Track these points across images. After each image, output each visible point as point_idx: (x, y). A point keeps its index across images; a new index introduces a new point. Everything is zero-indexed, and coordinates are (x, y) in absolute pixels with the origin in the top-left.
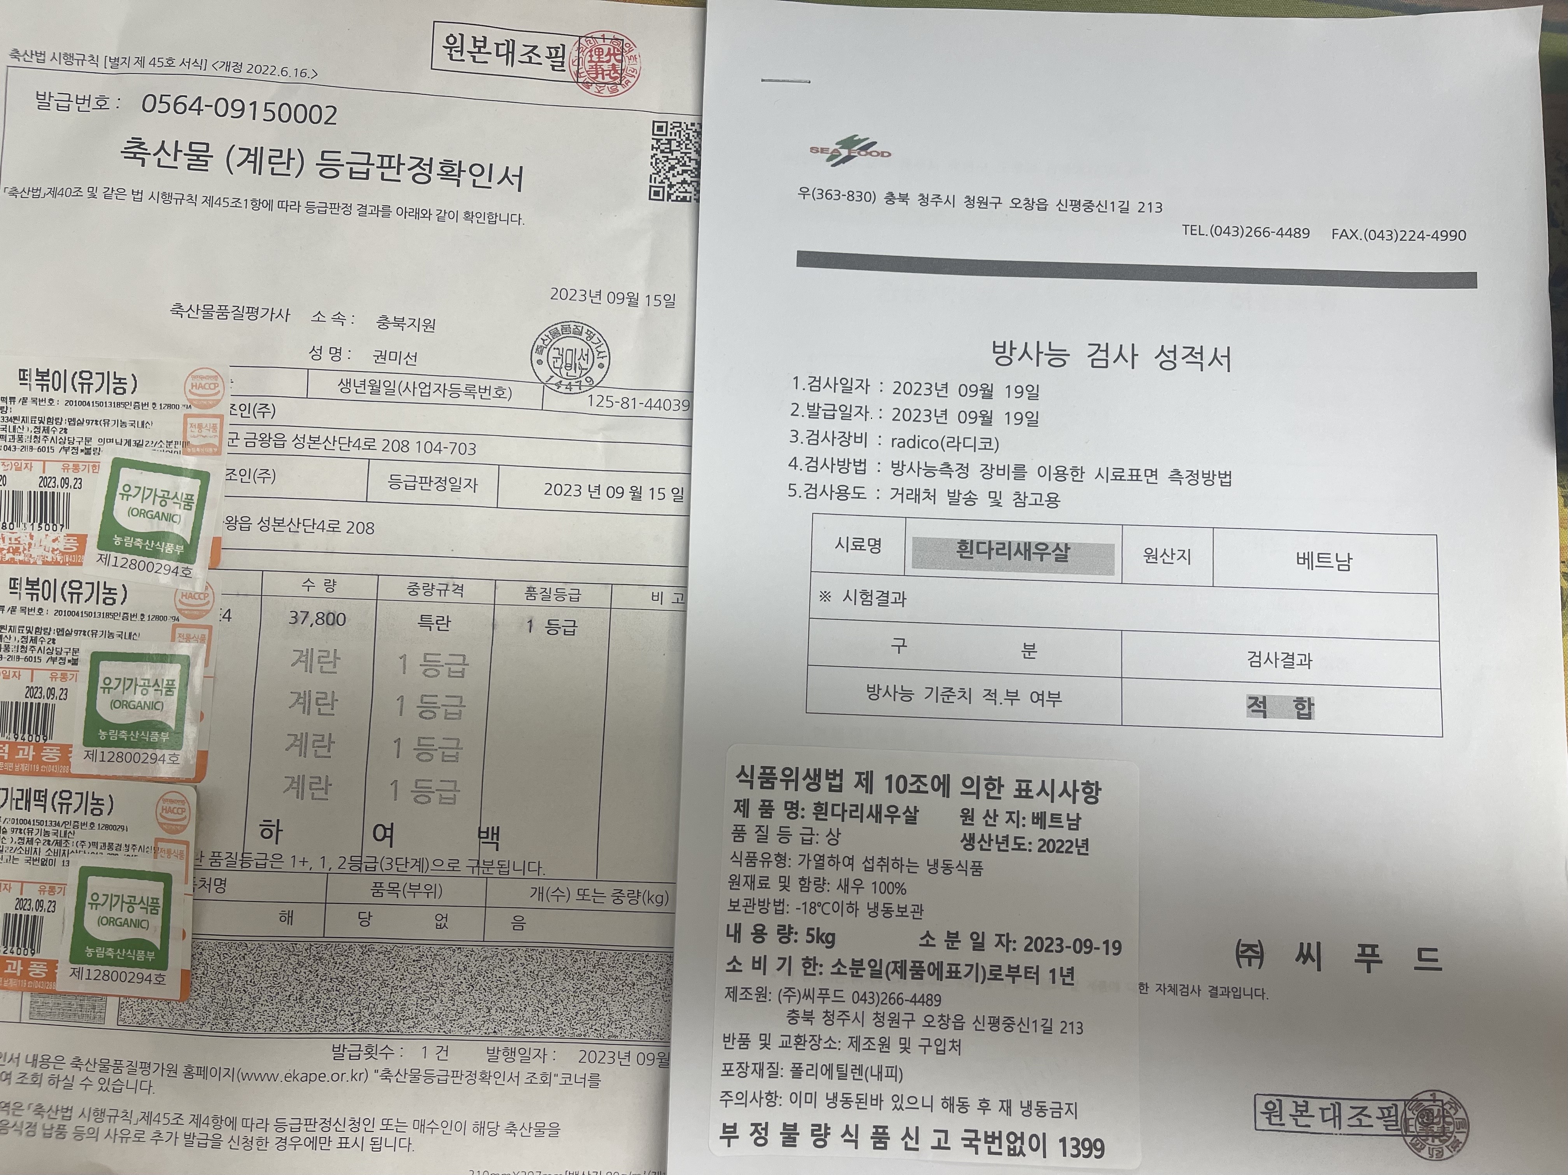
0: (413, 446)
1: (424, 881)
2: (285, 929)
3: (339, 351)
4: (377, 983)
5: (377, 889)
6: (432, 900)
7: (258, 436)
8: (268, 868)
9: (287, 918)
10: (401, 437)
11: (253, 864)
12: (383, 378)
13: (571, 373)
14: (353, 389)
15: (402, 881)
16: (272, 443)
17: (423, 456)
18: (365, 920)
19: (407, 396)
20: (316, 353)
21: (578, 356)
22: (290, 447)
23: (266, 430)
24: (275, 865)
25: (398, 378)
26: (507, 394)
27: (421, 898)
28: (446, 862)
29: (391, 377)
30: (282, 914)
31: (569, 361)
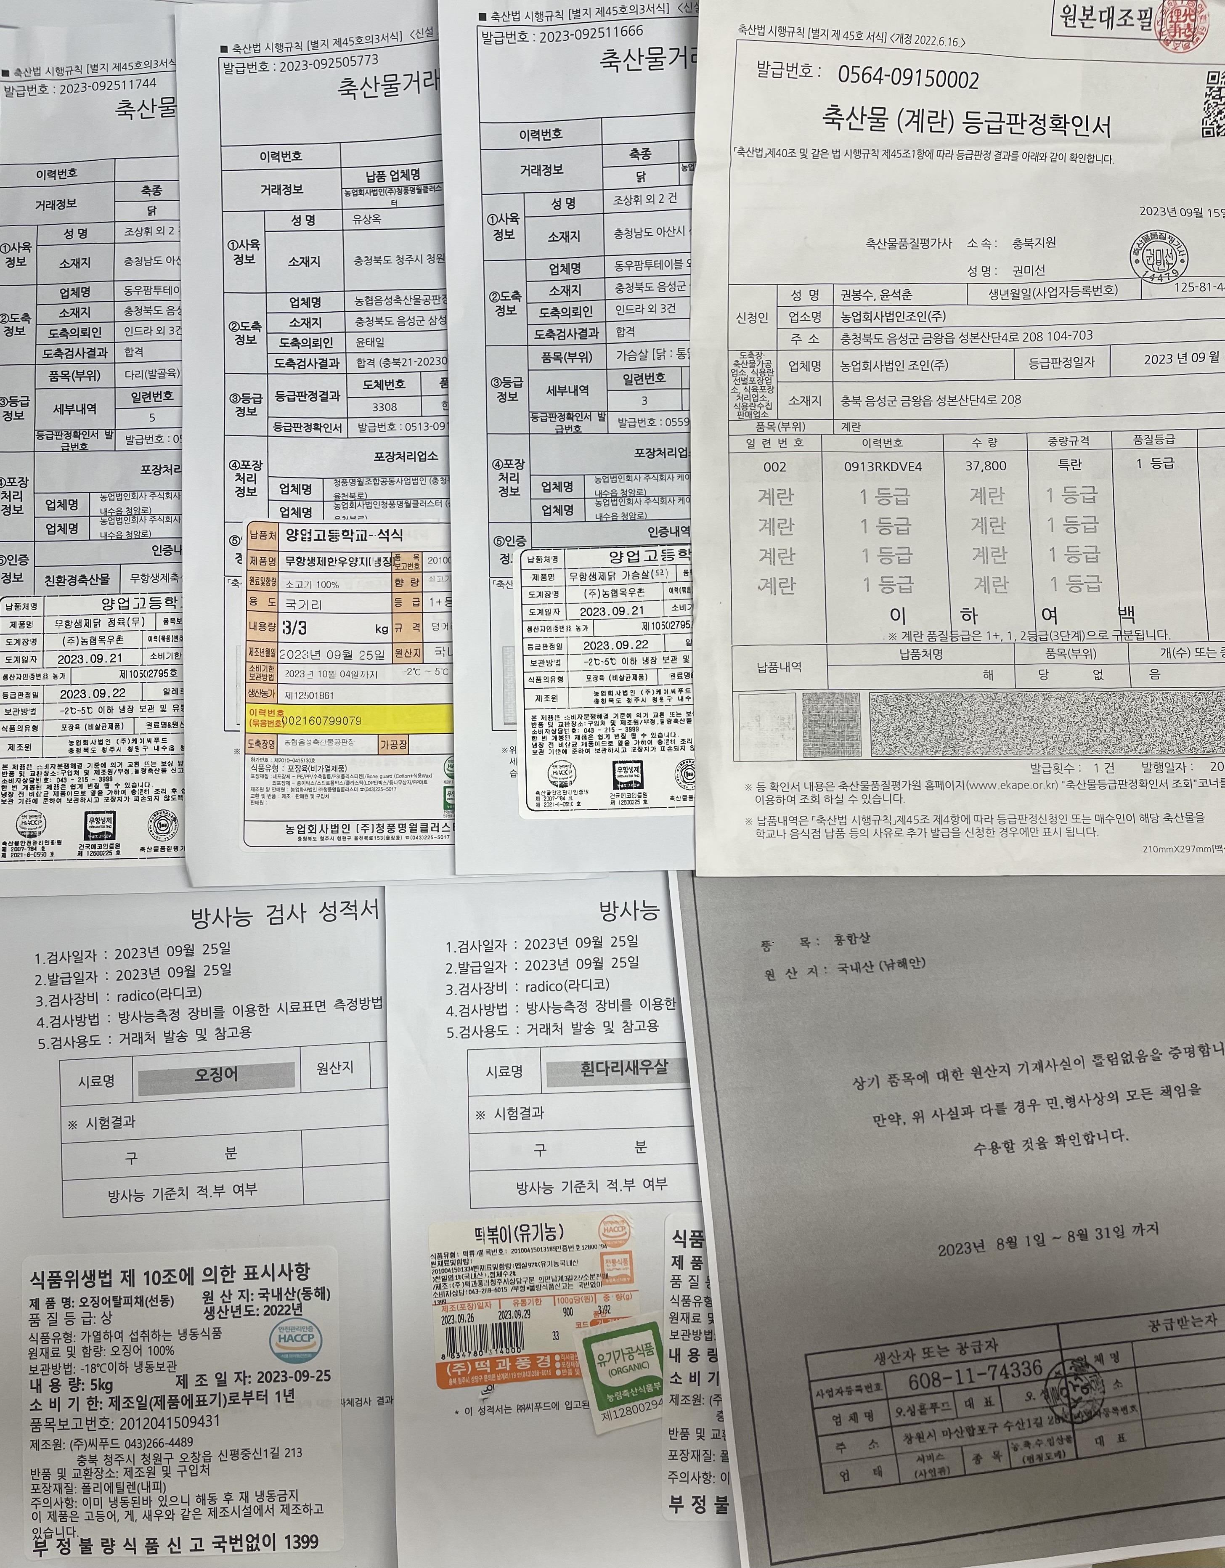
0: (1046, 336)
1: (1082, 647)
2: (987, 684)
3: (988, 269)
4: (1057, 720)
5: (1050, 653)
6: (1089, 661)
7: (933, 336)
8: (971, 641)
9: (990, 675)
10: (1036, 330)
11: (960, 638)
12: (1021, 287)
13: (1162, 267)
14: (999, 297)
15: (1067, 647)
16: (944, 340)
17: (1054, 343)
18: (1044, 676)
19: (1040, 299)
20: (973, 271)
21: (1165, 255)
22: (957, 341)
23: (939, 331)
24: (976, 638)
25: (1032, 286)
26: (1114, 291)
27: (1082, 659)
28: (1097, 633)
29: (1027, 286)
30: (985, 672)
31: (1159, 259)
